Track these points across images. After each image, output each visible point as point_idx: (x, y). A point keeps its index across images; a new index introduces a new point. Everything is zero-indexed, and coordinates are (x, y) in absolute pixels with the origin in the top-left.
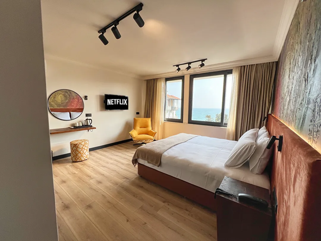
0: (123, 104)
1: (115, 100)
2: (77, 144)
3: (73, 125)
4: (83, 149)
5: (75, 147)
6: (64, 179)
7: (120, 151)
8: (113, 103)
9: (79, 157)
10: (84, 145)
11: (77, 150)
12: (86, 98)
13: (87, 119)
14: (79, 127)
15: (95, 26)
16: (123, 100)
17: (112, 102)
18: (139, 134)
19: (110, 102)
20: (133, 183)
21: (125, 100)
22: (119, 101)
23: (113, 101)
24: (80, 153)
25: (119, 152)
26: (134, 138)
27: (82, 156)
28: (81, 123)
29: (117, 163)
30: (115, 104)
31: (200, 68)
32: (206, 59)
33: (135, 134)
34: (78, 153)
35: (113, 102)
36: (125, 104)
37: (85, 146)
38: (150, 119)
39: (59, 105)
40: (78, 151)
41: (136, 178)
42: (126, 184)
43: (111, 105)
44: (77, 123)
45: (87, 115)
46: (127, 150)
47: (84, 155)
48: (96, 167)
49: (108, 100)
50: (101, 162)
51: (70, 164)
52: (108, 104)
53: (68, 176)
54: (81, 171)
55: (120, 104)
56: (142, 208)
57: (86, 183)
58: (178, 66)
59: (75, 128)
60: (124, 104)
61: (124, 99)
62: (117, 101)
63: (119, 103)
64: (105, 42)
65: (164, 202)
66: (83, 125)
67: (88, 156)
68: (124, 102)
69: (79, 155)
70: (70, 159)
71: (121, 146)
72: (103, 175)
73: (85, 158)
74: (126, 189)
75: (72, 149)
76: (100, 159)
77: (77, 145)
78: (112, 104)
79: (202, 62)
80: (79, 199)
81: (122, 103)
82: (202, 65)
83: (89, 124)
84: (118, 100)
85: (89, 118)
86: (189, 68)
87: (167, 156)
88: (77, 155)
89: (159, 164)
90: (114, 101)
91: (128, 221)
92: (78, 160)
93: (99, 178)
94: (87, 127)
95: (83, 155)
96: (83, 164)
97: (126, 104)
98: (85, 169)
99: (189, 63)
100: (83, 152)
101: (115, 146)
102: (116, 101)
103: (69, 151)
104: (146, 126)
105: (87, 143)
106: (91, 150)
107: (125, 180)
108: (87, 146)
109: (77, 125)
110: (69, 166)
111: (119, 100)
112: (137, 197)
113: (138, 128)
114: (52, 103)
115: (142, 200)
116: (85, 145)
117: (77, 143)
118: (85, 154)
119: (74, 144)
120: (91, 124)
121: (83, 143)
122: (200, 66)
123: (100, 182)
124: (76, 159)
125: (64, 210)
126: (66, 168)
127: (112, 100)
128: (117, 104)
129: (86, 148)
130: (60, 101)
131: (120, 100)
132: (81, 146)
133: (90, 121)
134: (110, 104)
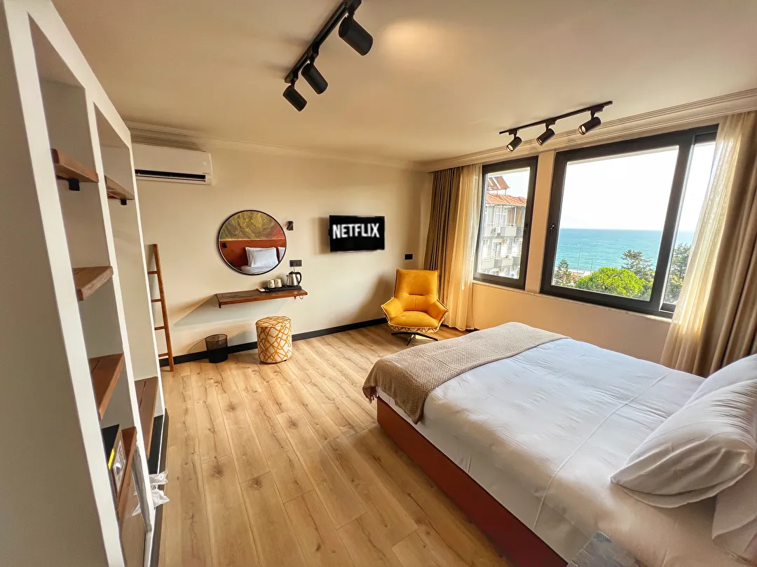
0: (369, 235)
1: (351, 226)
2: (266, 328)
3: (265, 285)
4: (279, 339)
5: (263, 331)
6: (235, 401)
7: (357, 346)
8: (347, 233)
9: (272, 355)
10: (279, 331)
11: (266, 340)
12: (290, 225)
13: (291, 273)
14: (276, 290)
15: (274, 68)
16: (369, 225)
17: (344, 230)
18: (407, 310)
19: (338, 231)
20: (361, 444)
21: (375, 225)
22: (359, 227)
23: (345, 228)
24: (273, 347)
25: (356, 350)
26: (391, 319)
27: (276, 352)
28: (279, 281)
29: (343, 378)
30: (351, 235)
31: (583, 133)
32: (610, 103)
33: (395, 309)
34: (268, 345)
35: (345, 230)
36: (375, 235)
37: (283, 333)
38: (435, 274)
39: (258, 234)
40: (268, 342)
41: (370, 431)
42: (346, 441)
43: (342, 238)
44: (273, 282)
45: (293, 263)
46: (375, 347)
47: (281, 351)
48: (300, 385)
49: (334, 227)
50: (311, 371)
51: (256, 367)
52: (334, 237)
53: (244, 394)
54: (270, 389)
55: (364, 235)
56: (360, 522)
57: (269, 418)
58: (513, 131)
59: (269, 292)
60: (373, 235)
61: (371, 223)
62: (356, 229)
63: (360, 233)
64: (299, 102)
65: (419, 521)
66: (283, 286)
67: (289, 355)
68: (372, 229)
69: (272, 350)
70: (255, 354)
71: (365, 335)
72: (305, 405)
73: (282, 357)
74: (339, 455)
75: (259, 336)
76: (311, 362)
77: (267, 330)
78: (345, 236)
79: (593, 114)
80: (244, 457)
81: (366, 232)
82: (594, 123)
83: (296, 283)
84: (357, 226)
85: (297, 269)
86: (549, 134)
87: (441, 402)
88: (267, 350)
89: (417, 416)
90: (347, 228)
91: (318, 548)
92: (270, 361)
93: (294, 410)
94: (290, 289)
95: (278, 351)
96: (278, 370)
97: (378, 236)
98: (277, 383)
99: (551, 121)
100: (279, 345)
101: (351, 332)
102: (353, 228)
103: (255, 340)
104: (424, 291)
105: (288, 326)
106: (296, 338)
107: (344, 429)
108: (286, 333)
109: (273, 286)
110: (251, 370)
111: (359, 225)
112: (359, 484)
113: (405, 294)
114: (247, 230)
115: (368, 498)
116: (283, 331)
117: (266, 325)
118: (284, 347)
119: (262, 328)
120: (299, 283)
121: (278, 327)
122: (583, 128)
123: (293, 424)
124: (267, 357)
125: (213, 476)
126: (246, 377)
127: (343, 226)
128: (356, 234)
129: (284, 337)
130: (260, 225)
131: (363, 226)
132: (274, 333)
133: (298, 276)
134: (339, 236)
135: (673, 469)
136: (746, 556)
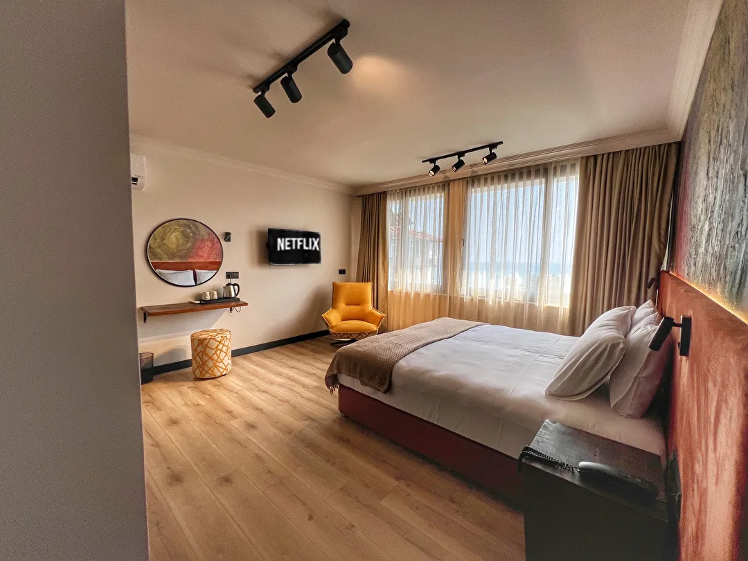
0: (310, 248)
1: (294, 239)
2: (205, 339)
3: (199, 297)
4: (219, 351)
5: (200, 345)
6: (175, 416)
7: (298, 357)
8: (290, 246)
9: (210, 369)
10: (220, 342)
11: (204, 352)
12: (227, 236)
13: (229, 284)
14: (212, 301)
16: (310, 240)
17: (287, 243)
18: (344, 319)
19: (282, 244)
20: (328, 432)
21: (316, 240)
22: (301, 241)
23: (289, 241)
24: (212, 360)
25: (299, 360)
26: (332, 327)
27: (216, 366)
28: (215, 293)
29: (293, 383)
30: (294, 248)
31: (486, 164)
32: (501, 143)
33: (334, 317)
34: (207, 358)
35: (289, 243)
37: (223, 345)
38: (369, 285)
39: (173, 255)
40: (207, 355)
41: (334, 421)
42: (312, 433)
43: (285, 251)
44: (208, 293)
45: (229, 275)
46: (317, 356)
47: (221, 365)
48: (248, 394)
49: (279, 240)
50: (256, 381)
51: (191, 384)
52: (279, 249)
53: (185, 409)
54: (213, 400)
55: (305, 248)
56: (344, 490)
57: (222, 426)
58: (433, 161)
59: (204, 304)
60: (314, 249)
61: (312, 237)
62: (299, 242)
63: (302, 246)
64: (268, 110)
65: (397, 479)
66: (219, 298)
67: (229, 368)
68: (313, 244)
69: (210, 364)
70: (187, 373)
71: (302, 347)
72: (259, 410)
73: (222, 370)
74: (311, 445)
75: (194, 349)
76: (255, 374)
77: (206, 342)
78: (288, 248)
79: (491, 151)
80: (204, 462)
81: (307, 245)
82: (491, 157)
83: (233, 295)
84: (299, 239)
85: (233, 281)
86: (459, 165)
88: (204, 363)
89: (385, 387)
90: (291, 241)
91: (311, 518)
92: (207, 376)
93: (252, 416)
94: (227, 301)
95: (218, 364)
96: (218, 383)
97: (318, 249)
98: (222, 396)
99: (461, 154)
100: (219, 357)
101: (290, 346)
102: (296, 241)
103: (189, 357)
104: (359, 302)
105: (228, 337)
106: (236, 353)
107: (307, 423)
108: (226, 344)
109: (208, 298)
110: (187, 388)
111: (301, 239)
112: (335, 463)
113: (342, 305)
114: (158, 250)
115: (347, 470)
116: (223, 342)
117: (205, 336)
118: (225, 361)
119: (200, 340)
120: (236, 295)
121: (218, 338)
122: (486, 160)
123: (251, 426)
124: (204, 372)
125: (170, 484)
126: (181, 393)
127: (287, 239)
128: (299, 247)
129: (225, 349)
130: (174, 246)
131: (305, 240)
132: (214, 344)
133: (236, 287)
134: (283, 249)
135: (583, 370)
136: (630, 413)
